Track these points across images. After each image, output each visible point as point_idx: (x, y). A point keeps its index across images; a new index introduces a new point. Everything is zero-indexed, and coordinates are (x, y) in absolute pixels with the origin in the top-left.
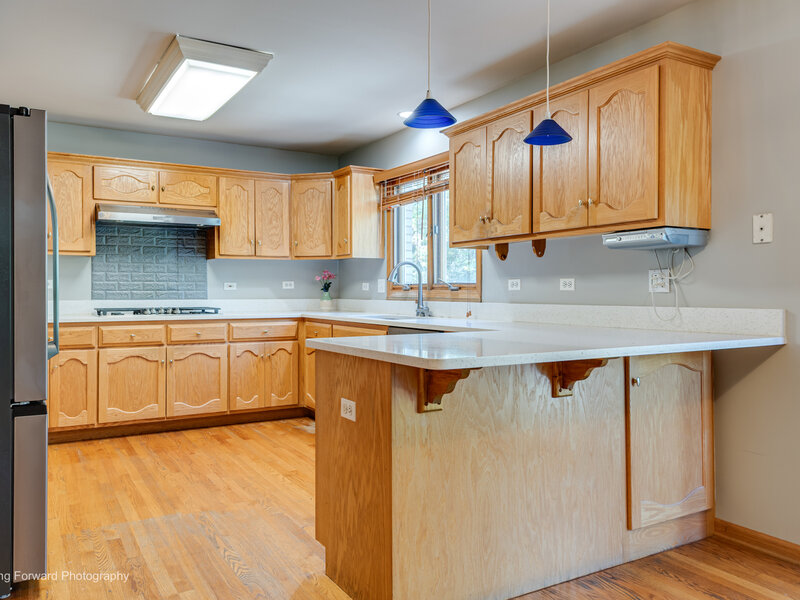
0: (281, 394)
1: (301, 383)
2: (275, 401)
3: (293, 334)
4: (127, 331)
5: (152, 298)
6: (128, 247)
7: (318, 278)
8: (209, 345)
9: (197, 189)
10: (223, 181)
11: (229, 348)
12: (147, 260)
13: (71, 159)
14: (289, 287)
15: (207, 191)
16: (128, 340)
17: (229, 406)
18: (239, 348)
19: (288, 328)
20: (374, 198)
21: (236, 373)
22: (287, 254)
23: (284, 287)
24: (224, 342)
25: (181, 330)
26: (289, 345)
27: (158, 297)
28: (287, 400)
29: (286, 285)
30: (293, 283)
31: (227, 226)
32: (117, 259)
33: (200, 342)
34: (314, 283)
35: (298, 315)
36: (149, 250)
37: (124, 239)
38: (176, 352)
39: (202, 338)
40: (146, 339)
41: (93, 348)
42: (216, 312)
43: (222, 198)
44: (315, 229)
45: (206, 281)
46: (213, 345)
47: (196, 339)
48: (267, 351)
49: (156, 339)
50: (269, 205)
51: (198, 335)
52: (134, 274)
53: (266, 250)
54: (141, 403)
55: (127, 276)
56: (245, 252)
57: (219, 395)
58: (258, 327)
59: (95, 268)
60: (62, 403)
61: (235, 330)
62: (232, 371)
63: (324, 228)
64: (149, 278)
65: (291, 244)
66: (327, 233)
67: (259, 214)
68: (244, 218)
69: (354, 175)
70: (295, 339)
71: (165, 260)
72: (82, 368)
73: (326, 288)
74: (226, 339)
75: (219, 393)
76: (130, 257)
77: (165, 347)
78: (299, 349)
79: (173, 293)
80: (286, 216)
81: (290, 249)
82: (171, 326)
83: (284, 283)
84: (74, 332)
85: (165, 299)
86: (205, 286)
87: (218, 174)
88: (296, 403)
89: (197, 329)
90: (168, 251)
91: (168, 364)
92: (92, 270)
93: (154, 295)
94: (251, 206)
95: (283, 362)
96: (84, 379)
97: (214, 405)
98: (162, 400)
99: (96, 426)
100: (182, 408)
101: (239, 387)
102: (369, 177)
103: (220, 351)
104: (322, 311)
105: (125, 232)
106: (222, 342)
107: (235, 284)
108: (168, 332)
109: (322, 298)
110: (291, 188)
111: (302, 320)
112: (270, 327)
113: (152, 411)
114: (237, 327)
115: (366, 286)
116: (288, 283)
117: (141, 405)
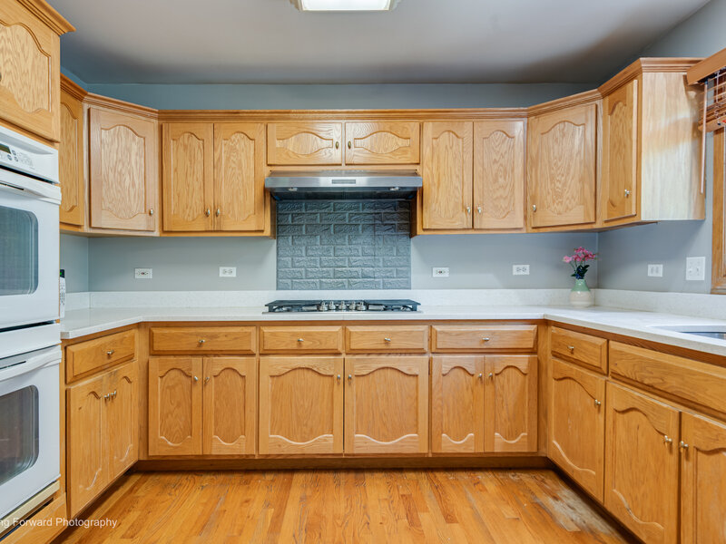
0: (511, 434)
1: (543, 419)
2: (500, 444)
3: (530, 345)
4: (294, 334)
5: (343, 287)
6: (317, 225)
7: (567, 260)
8: (403, 357)
9: (394, 143)
10: (429, 127)
11: (430, 362)
12: (338, 241)
13: (241, 118)
14: (522, 273)
15: (407, 143)
16: (295, 346)
17: (430, 445)
18: (446, 362)
19: (522, 335)
20: (685, 113)
21: (441, 399)
22: (520, 223)
23: (515, 273)
24: (424, 353)
25: (363, 334)
26: (522, 361)
27: (351, 287)
28: (519, 444)
29: (518, 270)
30: (527, 267)
31: (434, 189)
32: (304, 241)
33: (390, 352)
34: (560, 266)
35: (537, 314)
36: (342, 229)
37: (312, 216)
38: (358, 365)
39: (393, 346)
40: (318, 346)
41: (253, 355)
42: (414, 309)
43: (427, 151)
44: (564, 184)
45: (409, 266)
46: (408, 357)
47: (383, 346)
48: (488, 368)
49: (330, 345)
50: (494, 156)
51: (387, 342)
52: (323, 258)
53: (488, 221)
54: (311, 430)
55: (315, 261)
56: (457, 225)
57: (416, 429)
58: (474, 333)
59: (281, 253)
60: (216, 424)
61: (439, 335)
62: (435, 396)
63: (582, 180)
64: (340, 264)
65: (526, 210)
66: (587, 187)
67: (478, 169)
68: (457, 176)
69: (647, 76)
70: (532, 351)
71: (360, 241)
72: (239, 379)
73: (580, 273)
74: (426, 349)
75: (417, 425)
76: (318, 237)
77: (344, 356)
78: (539, 369)
79: (367, 281)
80: (519, 170)
81: (525, 218)
82: (351, 329)
83: (515, 267)
84: (230, 333)
85: (360, 288)
86: (409, 272)
87: (422, 118)
88: (535, 450)
89: (386, 332)
90: (363, 229)
91: (346, 381)
92: (278, 254)
93: (346, 284)
94: (468, 158)
95: (513, 388)
96: (241, 394)
97: (409, 443)
98: (338, 429)
99: (256, 458)
100: (366, 443)
101: (445, 420)
102: (677, 77)
103: (417, 365)
104: (572, 307)
105: (312, 209)
106: (421, 352)
107: (447, 269)
108: (347, 336)
109: (574, 288)
110: (528, 127)
111: (544, 323)
112: (493, 333)
113: (324, 443)
114: (441, 332)
115: (656, 270)
116: (521, 266)
117: (312, 434)
